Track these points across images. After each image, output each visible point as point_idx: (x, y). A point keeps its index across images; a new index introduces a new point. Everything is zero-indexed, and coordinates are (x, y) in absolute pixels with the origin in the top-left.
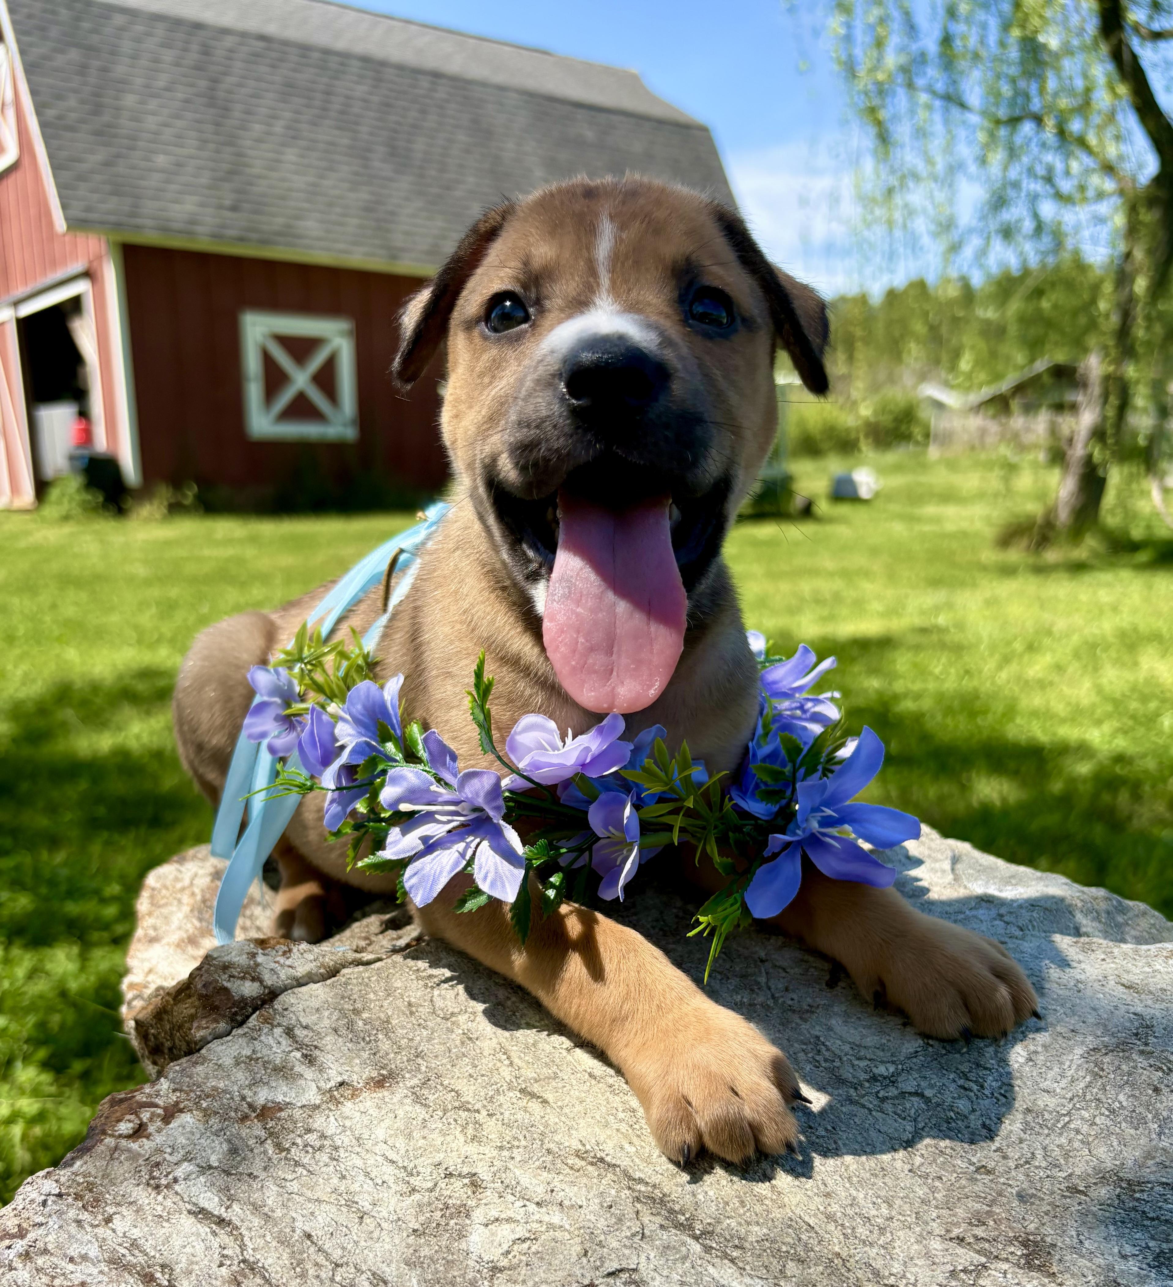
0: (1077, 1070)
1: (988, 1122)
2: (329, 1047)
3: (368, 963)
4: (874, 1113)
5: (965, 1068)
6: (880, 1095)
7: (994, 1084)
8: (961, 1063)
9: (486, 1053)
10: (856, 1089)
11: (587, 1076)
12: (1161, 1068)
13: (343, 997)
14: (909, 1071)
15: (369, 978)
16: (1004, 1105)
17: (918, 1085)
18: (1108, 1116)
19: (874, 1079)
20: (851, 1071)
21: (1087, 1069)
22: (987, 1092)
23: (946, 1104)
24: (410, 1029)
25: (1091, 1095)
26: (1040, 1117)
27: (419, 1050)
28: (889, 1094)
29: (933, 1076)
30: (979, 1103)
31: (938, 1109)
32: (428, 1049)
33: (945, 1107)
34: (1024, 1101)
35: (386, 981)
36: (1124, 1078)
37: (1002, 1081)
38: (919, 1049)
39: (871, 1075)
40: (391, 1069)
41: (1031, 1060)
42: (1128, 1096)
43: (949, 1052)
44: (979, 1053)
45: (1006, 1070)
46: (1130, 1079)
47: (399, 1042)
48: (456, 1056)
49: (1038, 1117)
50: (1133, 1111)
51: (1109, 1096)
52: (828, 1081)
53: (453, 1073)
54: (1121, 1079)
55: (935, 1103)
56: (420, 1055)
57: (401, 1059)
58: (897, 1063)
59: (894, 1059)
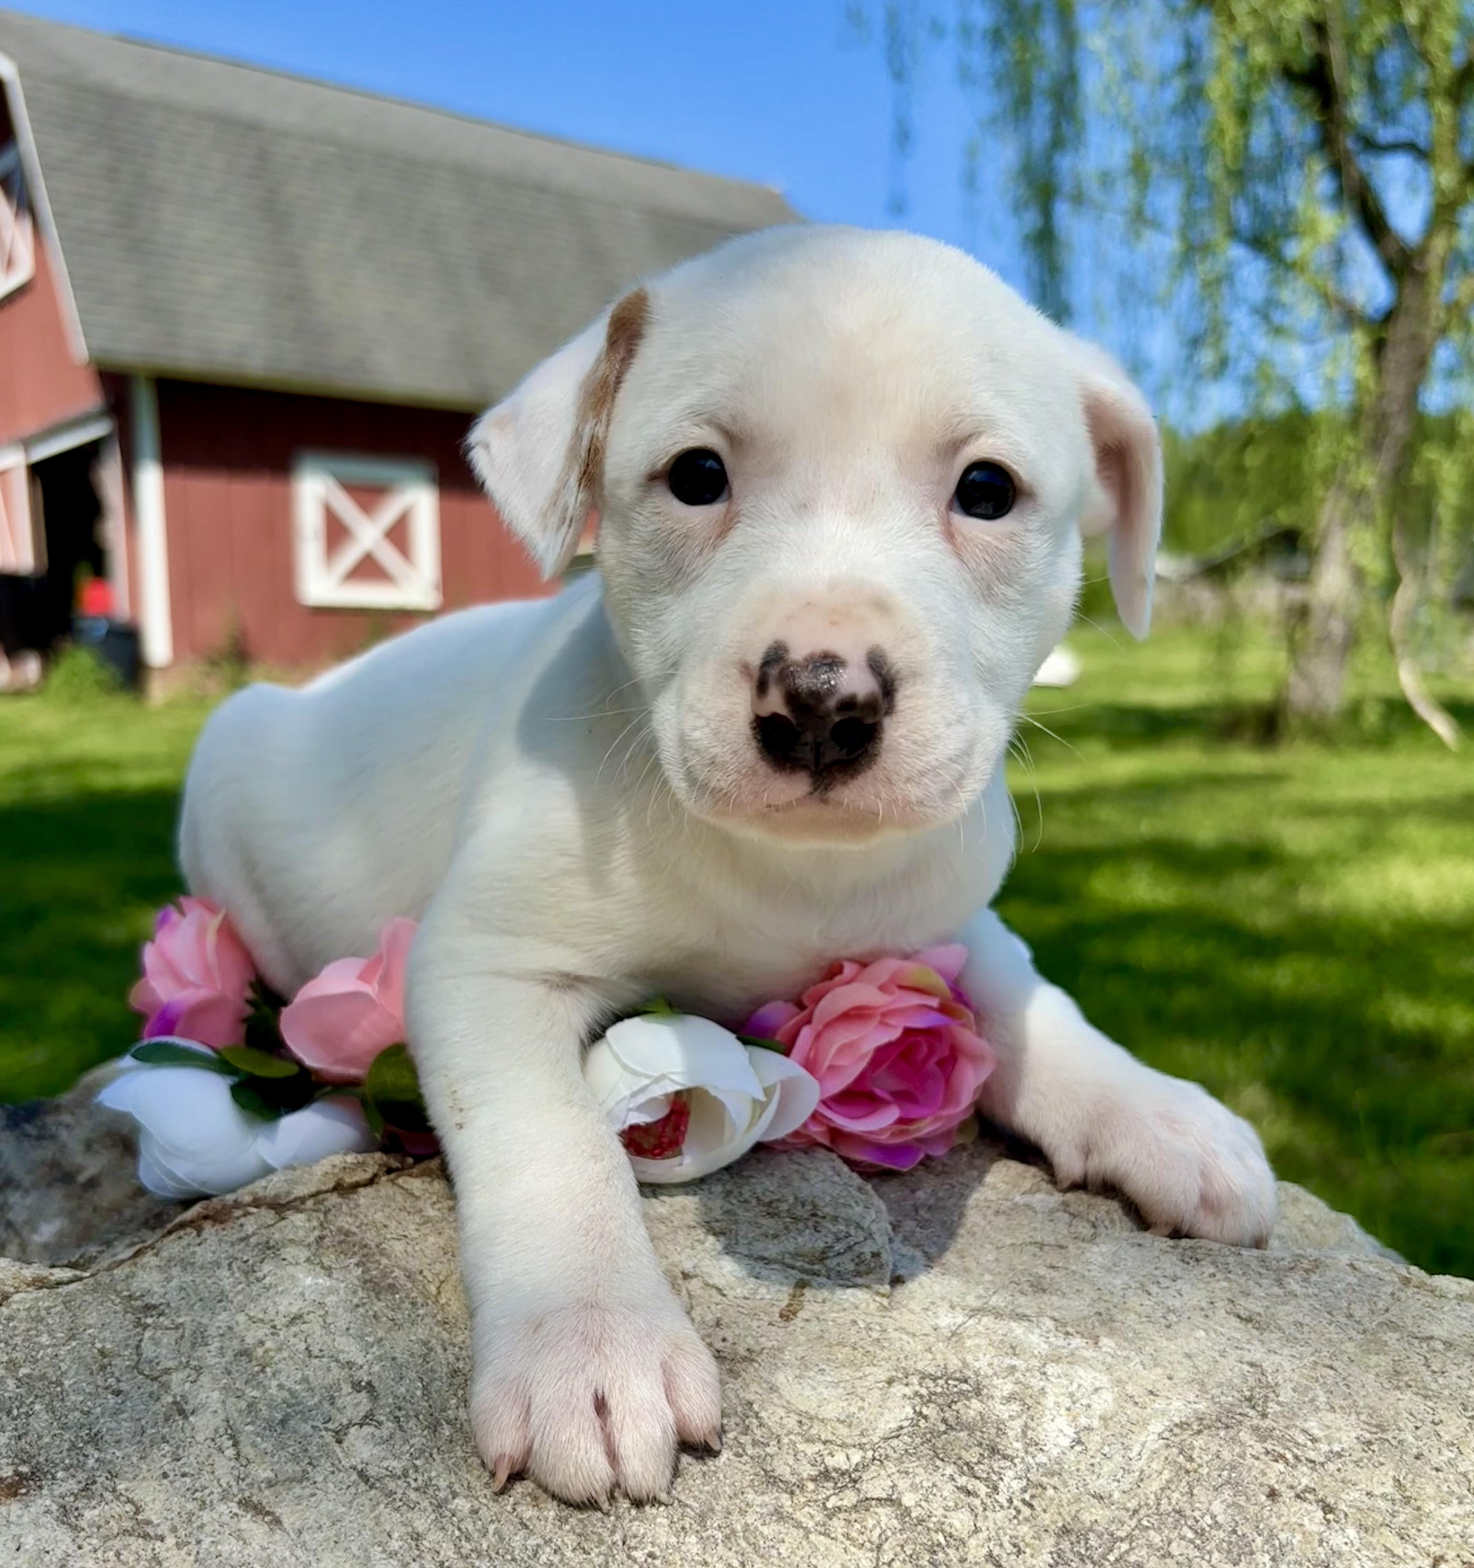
0: (1151, 1459)
1: (996, 1551)
3: (57, 1284)
4: (812, 1537)
5: (972, 1456)
6: (829, 1505)
7: (1015, 1484)
8: (967, 1448)
9: (200, 1437)
10: (792, 1493)
11: (355, 1476)
12: (1282, 1457)
14: (880, 1461)
15: (48, 1309)
16: (1026, 1520)
17: (894, 1487)
18: (1192, 1541)
19: (825, 1475)
20: (791, 1462)
21: (1167, 1459)
22: (1002, 1498)
23: (934, 1519)
24: (90, 1394)
25: (1170, 1504)
26: (1082, 1543)
27: (94, 1431)
28: (845, 1502)
29: (920, 1470)
30: (986, 1518)
31: (919, 1528)
32: (109, 1429)
33: (931, 1525)
34: (1060, 1514)
35: (74, 1315)
36: (1225, 1473)
37: (1028, 1480)
38: (906, 1423)
39: (822, 1469)
40: (38, 1463)
41: (1079, 1442)
42: (1229, 1506)
43: (952, 1428)
44: (999, 1429)
45: (1037, 1460)
46: (1233, 1475)
47: (66, 1417)
48: (151, 1441)
49: (1078, 1542)
50: (1234, 1532)
51: (1198, 1505)
52: (752, 1481)
53: (137, 1471)
54: (1220, 1476)
55: (917, 1518)
56: (95, 1439)
57: (58, 1446)
58: (868, 1446)
59: (864, 1440)
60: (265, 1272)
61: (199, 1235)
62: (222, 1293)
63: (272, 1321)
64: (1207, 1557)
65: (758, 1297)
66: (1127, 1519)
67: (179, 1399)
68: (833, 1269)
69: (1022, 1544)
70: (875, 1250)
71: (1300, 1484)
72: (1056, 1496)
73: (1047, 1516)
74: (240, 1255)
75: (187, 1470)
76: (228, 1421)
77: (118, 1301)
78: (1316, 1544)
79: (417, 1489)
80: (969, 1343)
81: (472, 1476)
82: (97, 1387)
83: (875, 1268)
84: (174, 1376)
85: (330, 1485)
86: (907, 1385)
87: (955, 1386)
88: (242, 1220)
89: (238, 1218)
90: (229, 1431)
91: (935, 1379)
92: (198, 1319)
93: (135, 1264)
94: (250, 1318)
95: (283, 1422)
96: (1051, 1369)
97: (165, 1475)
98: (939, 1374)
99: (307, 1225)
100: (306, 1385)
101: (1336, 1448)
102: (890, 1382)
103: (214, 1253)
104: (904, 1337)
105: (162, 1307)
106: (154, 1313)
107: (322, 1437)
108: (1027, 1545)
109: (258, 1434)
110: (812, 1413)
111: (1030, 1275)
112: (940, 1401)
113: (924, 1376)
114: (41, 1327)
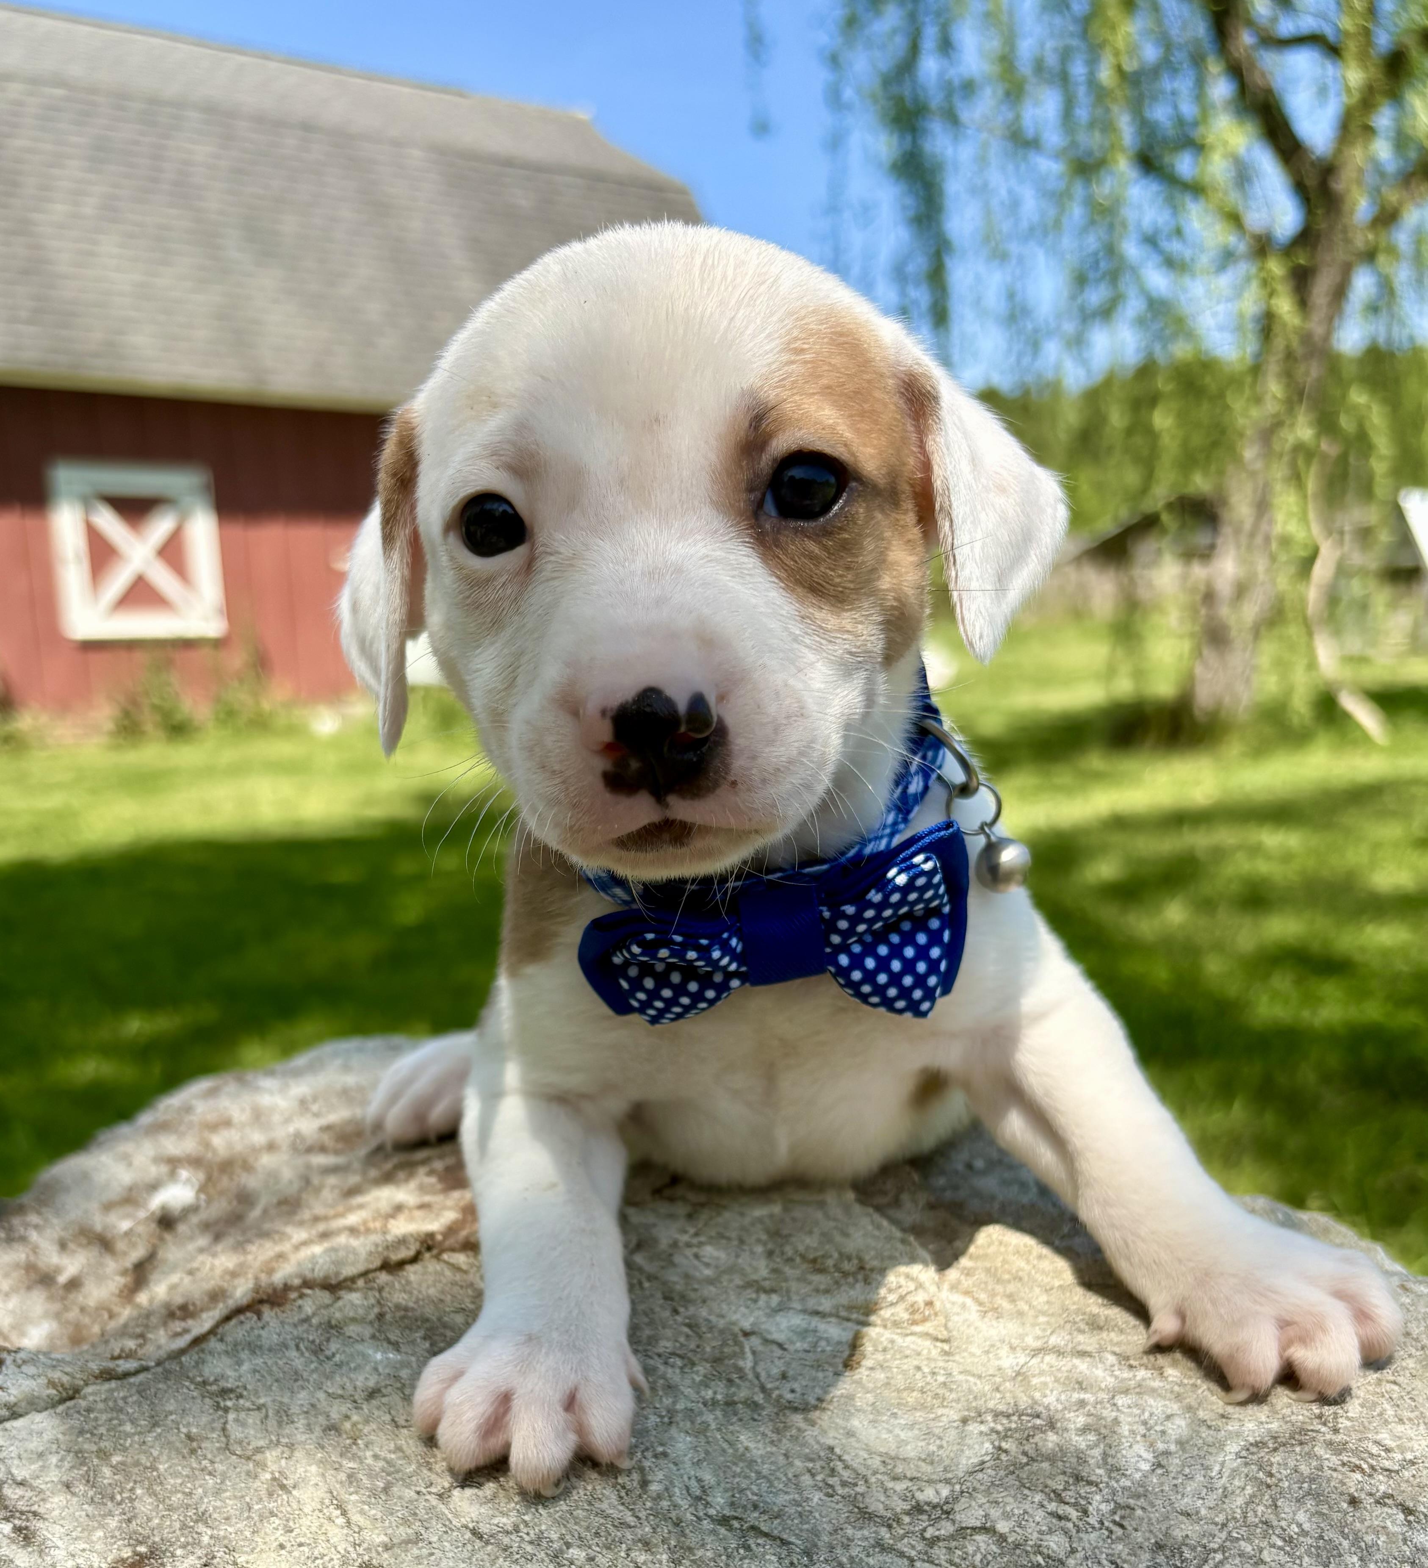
0: (1232, 1477)
2: (56, 1513)
3: (126, 1375)
5: (1058, 1484)
6: (928, 1535)
7: (1103, 1507)
8: (1051, 1477)
9: (307, 1509)
10: (890, 1527)
11: (468, 1535)
12: (1359, 1467)
13: (81, 1432)
14: (970, 1493)
15: (124, 1399)
16: (1119, 1539)
17: (986, 1516)
18: (1281, 1548)
19: (918, 1509)
20: (883, 1499)
21: (1247, 1476)
22: (1093, 1520)
23: (1030, 1543)
24: (188, 1476)
25: (1256, 1516)
26: (1177, 1556)
27: (201, 1510)
28: (943, 1532)
29: (1010, 1500)
30: (1081, 1539)
31: (1018, 1552)
32: (215, 1508)
33: (1029, 1549)
34: (1151, 1531)
35: (152, 1403)
36: (1306, 1485)
37: (1116, 1502)
38: (987, 1458)
39: (913, 1503)
40: (154, 1543)
41: (1160, 1465)
42: (1312, 1515)
43: (1033, 1460)
44: (1079, 1458)
45: (1121, 1483)
46: (1314, 1486)
47: (169, 1498)
48: (260, 1516)
49: (1174, 1556)
50: (1321, 1537)
51: (1283, 1515)
52: (848, 1517)
53: (254, 1545)
54: (1300, 1488)
55: (1013, 1542)
56: (202, 1518)
57: (170, 1526)
58: (954, 1481)
59: (949, 1475)
60: (333, 1350)
61: (259, 1319)
62: (296, 1373)
63: (352, 1396)
64: (1298, 1561)
65: (819, 1349)
66: (1217, 1532)
67: (277, 1475)
68: (888, 1319)
69: (1118, 1561)
70: (927, 1299)
71: (1378, 1491)
72: (1145, 1516)
73: (1139, 1534)
74: (305, 1335)
75: (302, 1540)
76: (331, 1493)
77: (192, 1387)
78: (1401, 1543)
79: (531, 1543)
80: (1035, 1381)
81: (581, 1526)
82: (193, 1469)
83: (929, 1315)
84: (268, 1454)
85: (446, 1544)
86: (982, 1422)
87: (1029, 1421)
88: (300, 1302)
89: (294, 1300)
90: (335, 1502)
91: (1008, 1416)
92: (279, 1399)
93: (203, 1351)
94: (329, 1394)
95: (386, 1490)
96: (1121, 1401)
97: (282, 1546)
98: (1010, 1411)
99: (365, 1303)
100: (401, 1454)
101: (1409, 1456)
102: (965, 1421)
103: (279, 1335)
104: (971, 1379)
105: (238, 1390)
106: (232, 1396)
107: (426, 1500)
108: (1125, 1561)
109: (364, 1502)
110: (893, 1454)
111: (1084, 1314)
112: (1017, 1435)
113: (997, 1415)
114: (122, 1417)
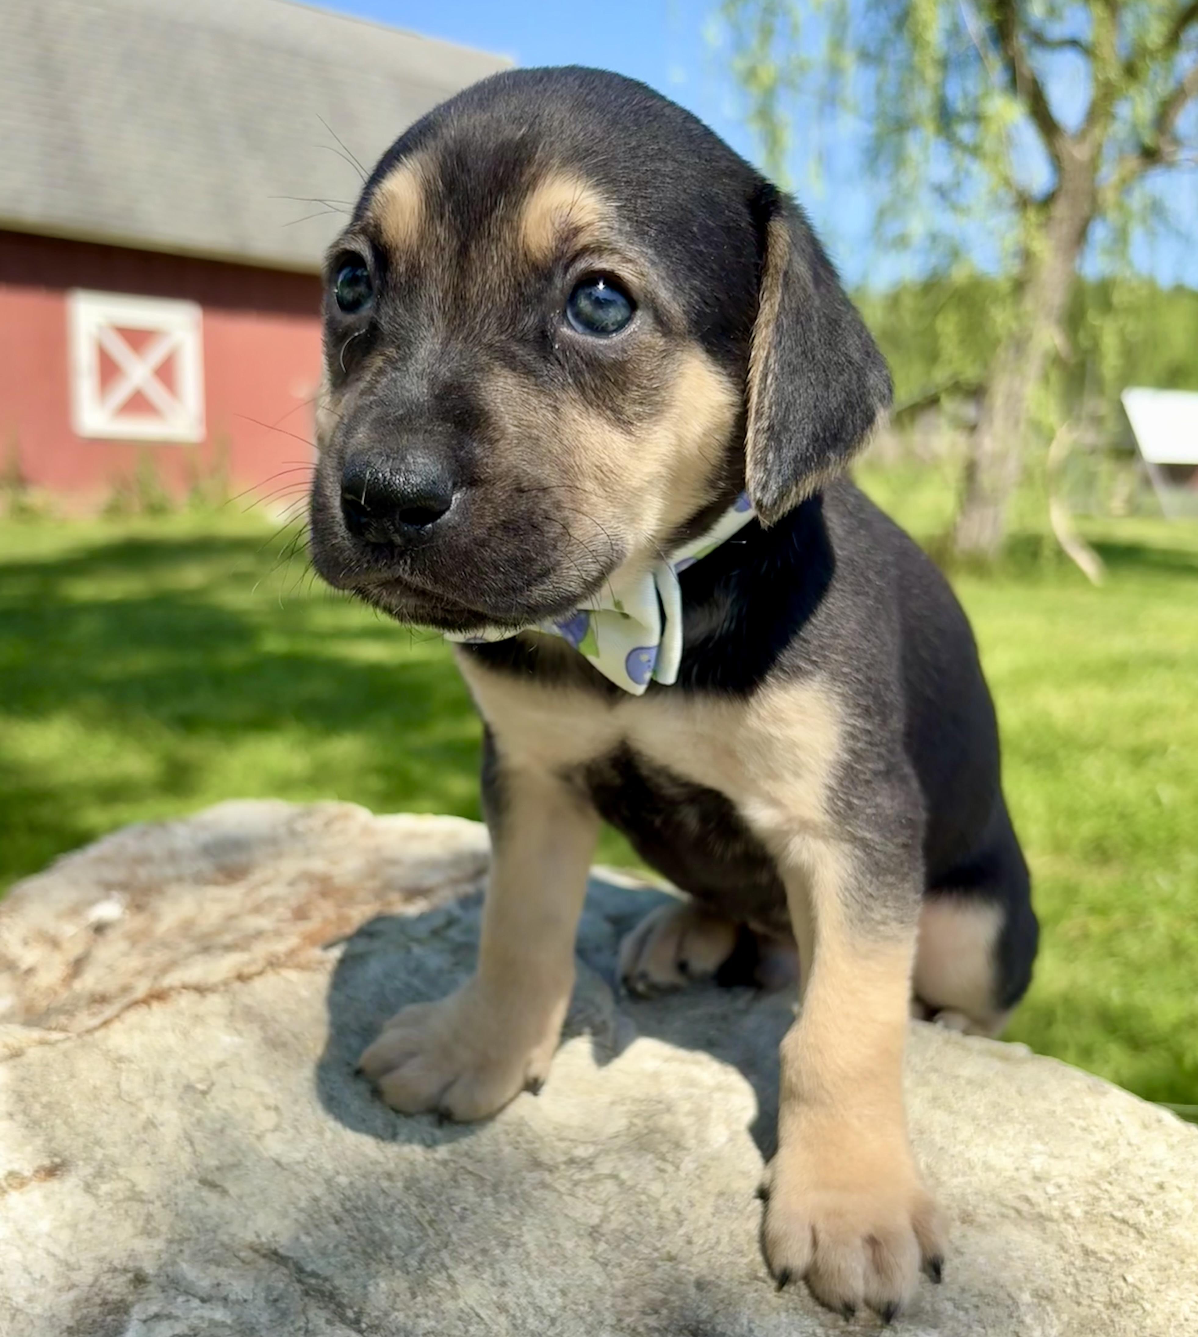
3: (57, 1042)
4: (565, 1197)
5: (664, 1148)
6: (575, 1178)
7: (690, 1165)
8: (661, 1143)
9: (168, 1140)
10: (551, 1171)
11: (273, 1164)
13: (23, 1079)
14: (607, 1152)
15: (53, 1058)
16: (697, 1186)
17: (615, 1167)
19: (571, 1161)
20: (550, 1153)
22: (682, 1174)
23: (639, 1186)
24: (91, 1113)
28: (584, 1177)
29: (631, 1157)
30: (671, 1186)
31: (630, 1192)
33: (638, 1190)
34: (717, 1183)
35: (72, 1062)
37: (698, 1163)
38: (622, 1129)
39: (569, 1156)
40: (65, 1156)
43: (651, 1132)
44: (680, 1132)
45: (704, 1150)
47: (78, 1127)
48: (136, 1143)
52: (525, 1164)
55: (628, 1185)
56: (98, 1142)
57: (77, 1146)
58: (598, 1143)
59: (595, 1139)
60: (197, 1033)
61: (149, 1009)
63: (206, 1065)
67: (150, 1116)
72: (715, 1172)
73: (710, 1184)
74: (178, 1022)
75: (163, 1160)
76: (185, 1130)
77: (99, 1053)
82: (94, 1108)
84: (145, 1102)
86: (623, 1105)
87: (654, 1106)
88: (177, 998)
89: (174, 997)
90: (187, 1136)
91: (641, 1102)
92: (156, 1065)
93: (107, 1029)
95: (222, 1130)
97: (149, 1164)
98: (643, 1098)
99: (222, 1002)
100: (234, 1107)
102: (613, 1103)
103: (161, 1021)
105: (130, 1057)
106: (125, 1061)
107: (248, 1139)
109: (206, 1138)
110: (562, 1122)
112: (644, 1115)
113: (634, 1100)
